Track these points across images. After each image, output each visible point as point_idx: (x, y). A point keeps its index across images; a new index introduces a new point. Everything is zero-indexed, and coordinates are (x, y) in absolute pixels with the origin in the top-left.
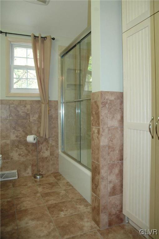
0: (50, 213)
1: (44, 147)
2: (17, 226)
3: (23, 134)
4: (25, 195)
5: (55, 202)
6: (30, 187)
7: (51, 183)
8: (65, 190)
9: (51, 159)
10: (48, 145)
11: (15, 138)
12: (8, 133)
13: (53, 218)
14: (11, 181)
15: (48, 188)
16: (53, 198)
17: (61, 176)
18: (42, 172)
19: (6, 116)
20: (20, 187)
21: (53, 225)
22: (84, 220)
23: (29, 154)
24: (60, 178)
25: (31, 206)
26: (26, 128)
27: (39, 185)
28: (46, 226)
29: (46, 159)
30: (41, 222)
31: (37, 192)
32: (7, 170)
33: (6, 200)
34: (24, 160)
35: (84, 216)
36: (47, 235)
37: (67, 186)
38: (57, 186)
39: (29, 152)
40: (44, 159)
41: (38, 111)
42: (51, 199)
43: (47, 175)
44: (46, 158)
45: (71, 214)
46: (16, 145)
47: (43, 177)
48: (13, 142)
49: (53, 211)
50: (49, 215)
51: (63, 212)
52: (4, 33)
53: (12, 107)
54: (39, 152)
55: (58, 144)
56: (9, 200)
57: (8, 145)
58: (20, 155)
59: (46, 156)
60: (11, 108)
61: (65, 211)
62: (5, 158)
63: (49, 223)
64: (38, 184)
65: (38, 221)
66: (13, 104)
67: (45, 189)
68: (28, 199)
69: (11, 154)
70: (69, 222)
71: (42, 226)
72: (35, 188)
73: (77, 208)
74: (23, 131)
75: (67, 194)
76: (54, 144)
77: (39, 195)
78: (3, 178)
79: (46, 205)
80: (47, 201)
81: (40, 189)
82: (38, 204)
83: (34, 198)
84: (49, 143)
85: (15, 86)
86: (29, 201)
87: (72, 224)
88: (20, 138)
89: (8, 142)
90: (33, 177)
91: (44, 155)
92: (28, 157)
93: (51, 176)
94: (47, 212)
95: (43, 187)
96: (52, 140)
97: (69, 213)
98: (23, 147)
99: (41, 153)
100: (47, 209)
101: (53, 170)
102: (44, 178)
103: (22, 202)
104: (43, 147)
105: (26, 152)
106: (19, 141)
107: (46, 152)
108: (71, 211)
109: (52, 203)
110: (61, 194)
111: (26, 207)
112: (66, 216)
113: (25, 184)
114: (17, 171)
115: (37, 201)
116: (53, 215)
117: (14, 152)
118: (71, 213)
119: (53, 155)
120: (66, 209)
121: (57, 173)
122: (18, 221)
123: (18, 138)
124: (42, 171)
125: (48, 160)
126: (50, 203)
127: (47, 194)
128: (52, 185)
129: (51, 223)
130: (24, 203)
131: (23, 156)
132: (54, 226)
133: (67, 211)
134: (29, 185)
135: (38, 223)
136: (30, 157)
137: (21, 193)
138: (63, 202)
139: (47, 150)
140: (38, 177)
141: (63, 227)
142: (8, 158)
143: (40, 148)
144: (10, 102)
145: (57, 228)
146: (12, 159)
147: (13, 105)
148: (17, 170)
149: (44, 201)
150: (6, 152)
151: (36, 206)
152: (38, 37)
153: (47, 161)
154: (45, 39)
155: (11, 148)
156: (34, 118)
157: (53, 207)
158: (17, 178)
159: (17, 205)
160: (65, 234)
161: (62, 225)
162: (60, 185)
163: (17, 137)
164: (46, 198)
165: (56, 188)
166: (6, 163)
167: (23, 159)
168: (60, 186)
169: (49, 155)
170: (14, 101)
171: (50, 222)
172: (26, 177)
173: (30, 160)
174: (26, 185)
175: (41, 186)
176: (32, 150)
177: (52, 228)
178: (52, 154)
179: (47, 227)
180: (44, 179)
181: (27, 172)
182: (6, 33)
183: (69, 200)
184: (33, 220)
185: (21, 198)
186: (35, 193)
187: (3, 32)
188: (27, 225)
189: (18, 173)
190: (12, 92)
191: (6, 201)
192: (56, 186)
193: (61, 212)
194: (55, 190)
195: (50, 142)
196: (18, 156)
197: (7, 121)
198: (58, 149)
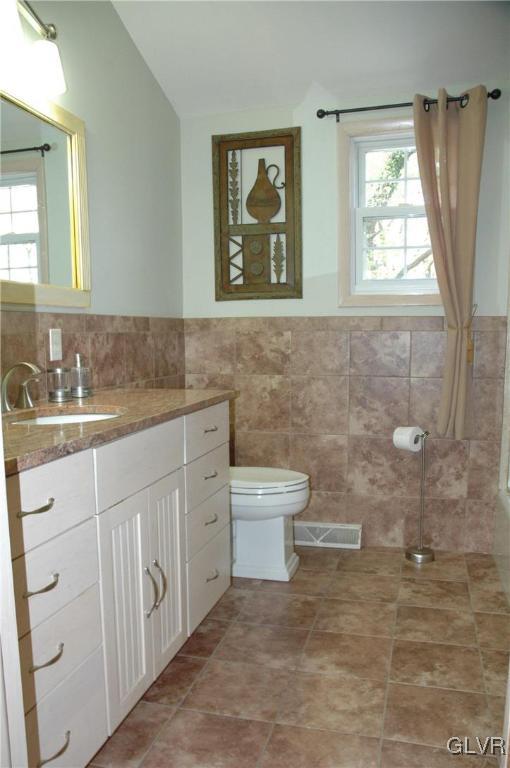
0: (394, 663)
1: (449, 467)
2: (297, 664)
3: (387, 421)
4: (357, 598)
5: (424, 639)
6: (381, 579)
7: (448, 583)
8: (477, 614)
9: (470, 509)
10: (462, 464)
11: (363, 432)
12: (343, 415)
13: (392, 679)
14: (338, 552)
15: (428, 596)
16: (424, 626)
17: (492, 570)
18: (437, 545)
19: (337, 363)
20: (353, 573)
21: (381, 695)
22: (480, 718)
23: (402, 485)
24: (485, 573)
25: (355, 631)
26: (396, 403)
27: (409, 580)
28: (363, 692)
29: (455, 507)
30: (356, 678)
31: (392, 600)
32: (334, 521)
33: (303, 598)
34: (385, 499)
35: (486, 706)
36: (353, 714)
37: (492, 605)
38: (459, 597)
39: (401, 477)
40: (447, 506)
41: (435, 353)
42: (418, 628)
43: (449, 556)
44: (455, 503)
45: (454, 687)
46: (365, 452)
47: (433, 560)
48: (356, 443)
49: (404, 663)
50: (389, 668)
51: (432, 675)
52: (332, 113)
53: (356, 337)
54: (434, 482)
55: (498, 464)
56: (310, 598)
57: (340, 449)
58: (372, 481)
59: (454, 497)
60: (355, 342)
61: (436, 673)
62: (330, 486)
63: (374, 688)
64: (408, 577)
65: (351, 672)
66: (358, 328)
67: (420, 595)
68: (358, 610)
69: (350, 477)
70: (431, 706)
71: (353, 689)
72: (392, 586)
73: (481, 676)
74: (386, 410)
75: (477, 629)
76: (482, 461)
77: (392, 607)
78: (323, 541)
79: (396, 640)
80: (403, 631)
81: (404, 593)
82: (376, 631)
83: (374, 611)
84: (467, 457)
85: (368, 275)
86: (357, 616)
87: (436, 715)
88: (375, 432)
89: (343, 441)
90: (404, 555)
91: (446, 493)
92: (396, 493)
93: (460, 563)
94: (387, 661)
95: (416, 589)
96: (479, 446)
97: (446, 683)
98: (383, 460)
99: (440, 486)
100: (391, 649)
101: (473, 544)
102: (435, 563)
103: (337, 615)
104: (446, 466)
105: (392, 475)
106: (374, 443)
107: (455, 483)
108: (455, 680)
109: (415, 638)
110: (459, 623)
111: (342, 629)
112: (434, 687)
113: (371, 569)
114: (363, 528)
115: (377, 622)
116: (398, 673)
117: (357, 471)
118: (452, 684)
119: (479, 497)
120: (444, 668)
121: (485, 556)
122: (304, 655)
123: (370, 433)
124: (437, 540)
125: (460, 511)
126: (410, 637)
127: (415, 613)
128: (447, 589)
129: (379, 690)
130: (342, 618)
131: (381, 487)
132: (383, 699)
133: (444, 673)
134: (379, 574)
135: (348, 677)
136: (403, 493)
137: (347, 591)
138: (450, 649)
139: (459, 477)
140: (420, 556)
141: (406, 710)
142: (339, 487)
143: (437, 469)
144: (352, 323)
145: (388, 707)
146: (349, 490)
147: (359, 333)
148: (360, 526)
149: (398, 628)
150: (334, 469)
151: (368, 634)
152: (435, 102)
153: (457, 513)
154: (464, 102)
155: (349, 458)
156: (422, 374)
157: (411, 652)
158: (358, 546)
159: (323, 616)
160: (400, 730)
161: (405, 705)
162: (472, 596)
163: (367, 427)
164: (409, 621)
165: (453, 601)
166: (334, 499)
167: (380, 496)
168: (469, 596)
169: (465, 495)
170: (362, 319)
171: (382, 686)
172: (384, 549)
173: (402, 502)
174: (372, 572)
175: (413, 585)
176: (409, 473)
177: (374, 702)
178: (474, 492)
179: (365, 694)
180: (434, 565)
181: (391, 535)
182: (337, 113)
183: (471, 646)
184: (339, 664)
185: (341, 602)
186: (383, 600)
187: (328, 113)
188: (321, 672)
189: (363, 532)
190: (356, 294)
191: (303, 600)
192: (456, 595)
193: (426, 671)
194: (449, 606)
195: (472, 455)
196: (369, 486)
197: (342, 378)
198: (498, 481)
